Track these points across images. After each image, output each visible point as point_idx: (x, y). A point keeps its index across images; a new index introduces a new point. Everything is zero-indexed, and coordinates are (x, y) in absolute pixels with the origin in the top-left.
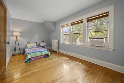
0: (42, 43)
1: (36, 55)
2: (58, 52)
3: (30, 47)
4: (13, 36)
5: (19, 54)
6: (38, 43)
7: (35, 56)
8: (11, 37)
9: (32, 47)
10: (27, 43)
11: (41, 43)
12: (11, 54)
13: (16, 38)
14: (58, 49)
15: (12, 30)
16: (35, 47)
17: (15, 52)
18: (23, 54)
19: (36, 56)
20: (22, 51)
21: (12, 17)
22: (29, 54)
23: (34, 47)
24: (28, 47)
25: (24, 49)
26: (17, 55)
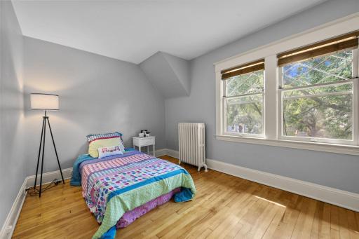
0: (141, 135)
1: (142, 197)
2: (206, 171)
3: (101, 155)
4: (28, 110)
5: (57, 184)
6: (126, 137)
7: (138, 203)
8: (22, 116)
9: (109, 154)
10: (89, 136)
11: (138, 136)
12: (23, 187)
13: (45, 118)
14: (206, 157)
15: (25, 87)
16: (121, 152)
17: (39, 176)
18: (72, 185)
19: (144, 202)
20: (68, 171)
21: (26, 32)
22: (112, 195)
23: (114, 153)
24: (92, 152)
25: (76, 164)
26: (49, 187)
